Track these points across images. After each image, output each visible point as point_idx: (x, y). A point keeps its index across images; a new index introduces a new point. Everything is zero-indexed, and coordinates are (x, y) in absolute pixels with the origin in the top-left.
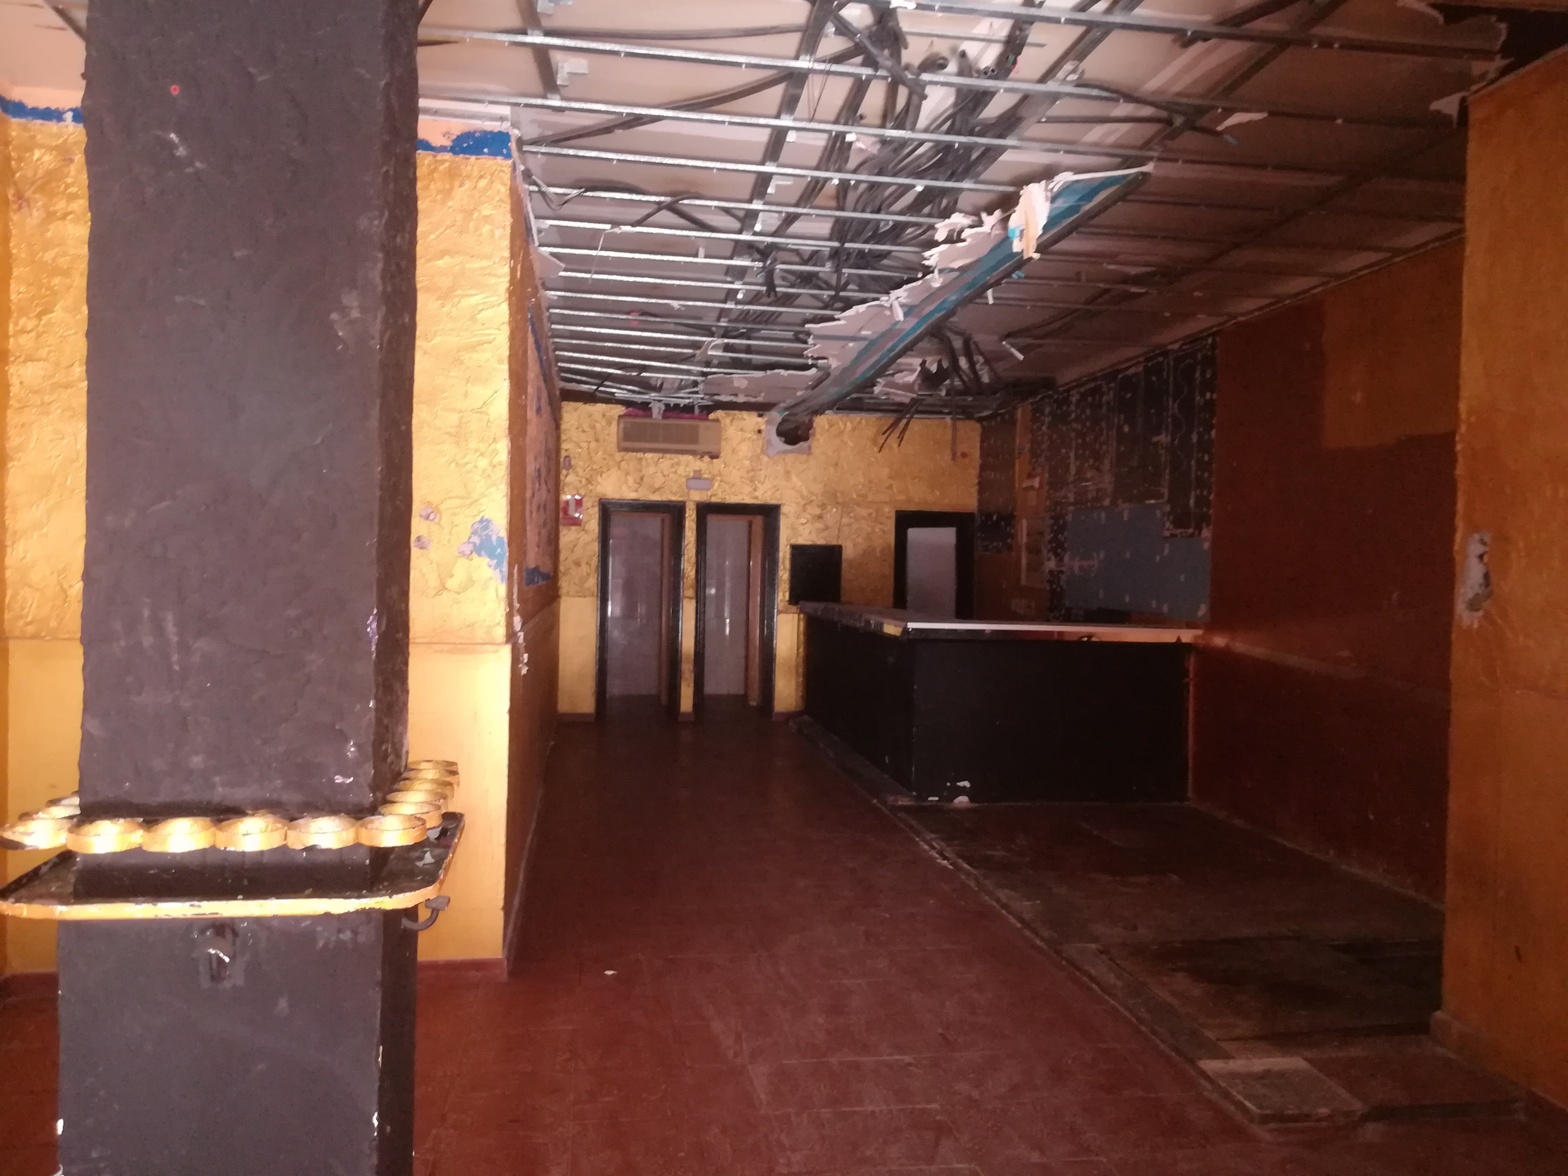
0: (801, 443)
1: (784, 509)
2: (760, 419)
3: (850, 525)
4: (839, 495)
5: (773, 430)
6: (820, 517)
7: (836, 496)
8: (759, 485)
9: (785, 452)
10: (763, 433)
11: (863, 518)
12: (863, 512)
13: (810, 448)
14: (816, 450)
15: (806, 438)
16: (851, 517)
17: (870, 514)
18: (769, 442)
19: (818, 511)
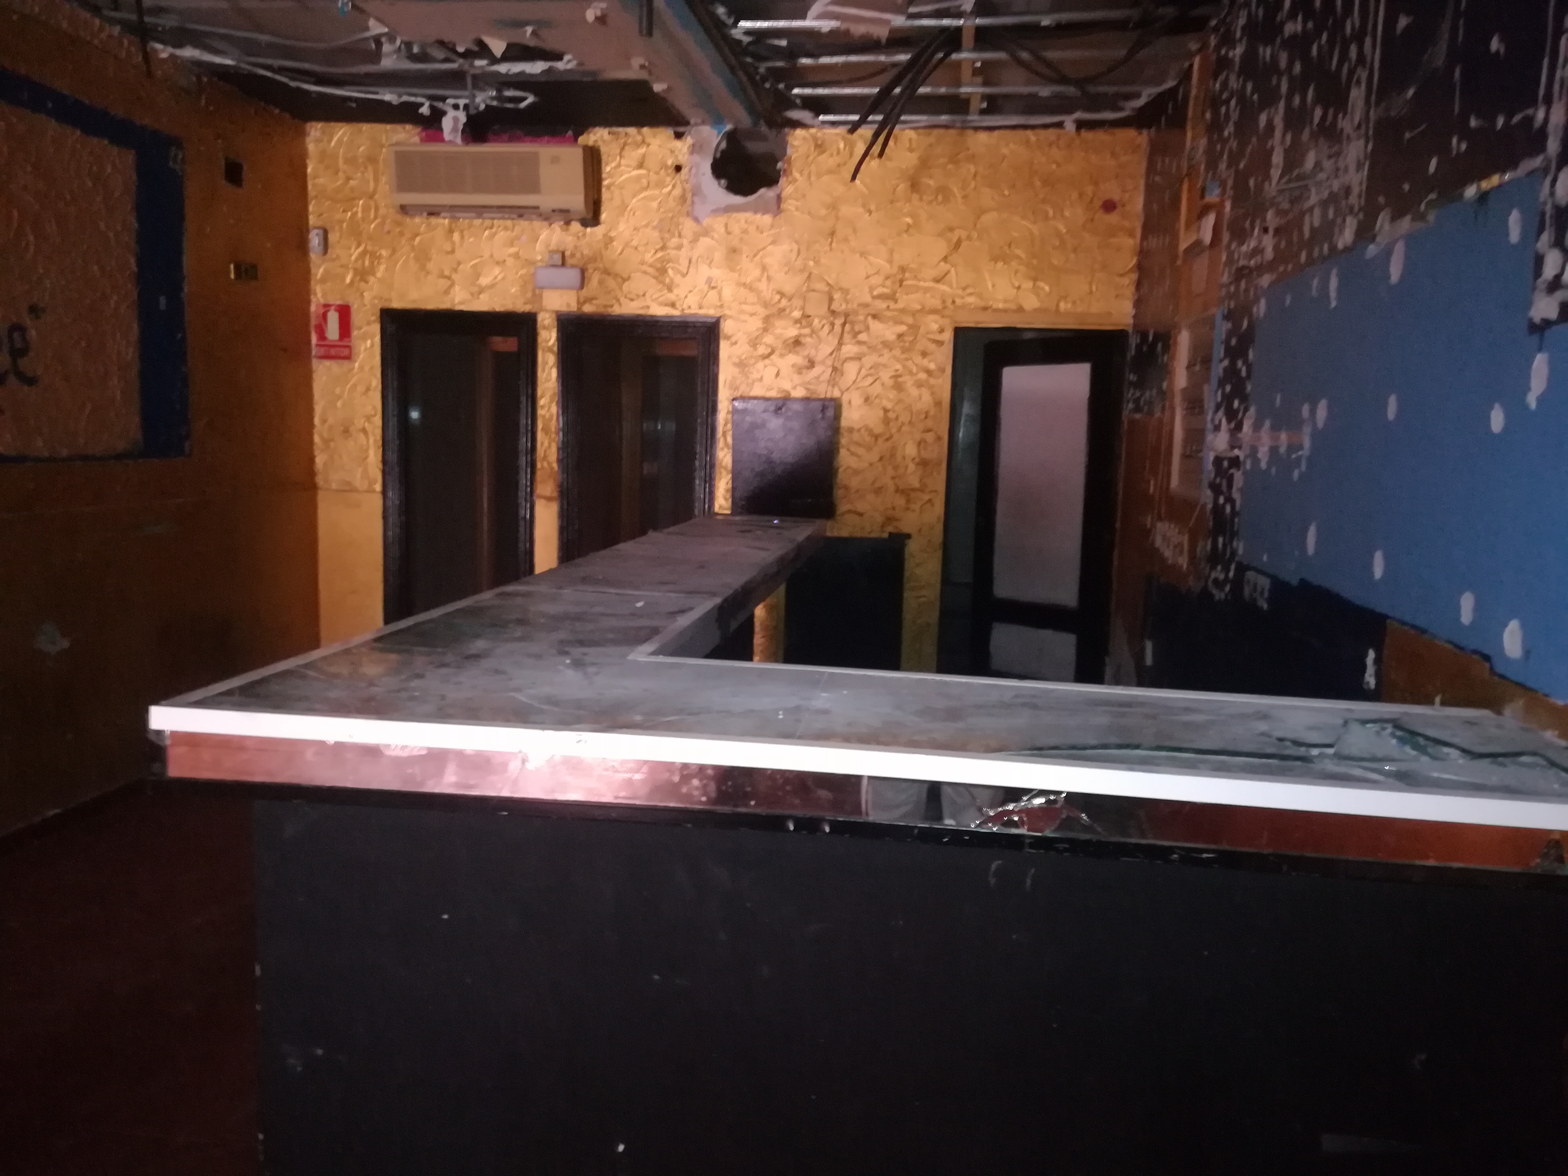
0: (763, 191)
1: (726, 327)
2: (678, 144)
3: (858, 358)
4: (837, 296)
5: (706, 166)
6: (797, 342)
7: (831, 300)
8: (678, 279)
9: (728, 209)
10: (684, 171)
11: (886, 345)
12: (888, 331)
13: (779, 198)
14: (789, 205)
15: (772, 180)
16: (860, 343)
17: (900, 336)
18: (696, 191)
19: (792, 332)
